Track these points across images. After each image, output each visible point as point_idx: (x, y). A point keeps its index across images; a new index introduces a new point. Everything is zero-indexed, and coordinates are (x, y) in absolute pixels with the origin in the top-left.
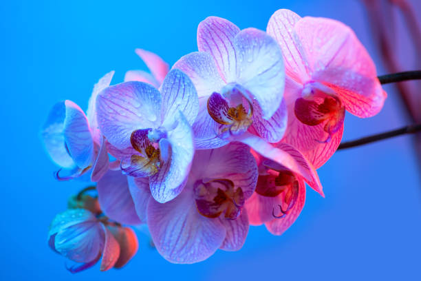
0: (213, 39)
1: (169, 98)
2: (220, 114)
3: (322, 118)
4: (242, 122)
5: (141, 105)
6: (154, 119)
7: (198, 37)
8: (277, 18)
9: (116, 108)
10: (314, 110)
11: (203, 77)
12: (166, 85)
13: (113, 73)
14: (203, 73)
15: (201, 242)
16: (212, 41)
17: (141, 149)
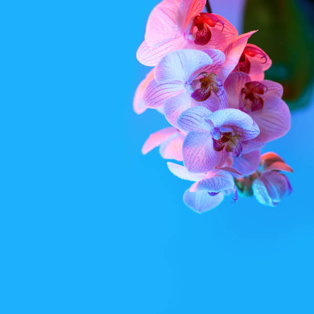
0: (155, 98)
2: (204, 94)
3: (206, 29)
10: (201, 33)
11: (179, 105)
14: (176, 105)
15: (276, 110)
17: (222, 146)
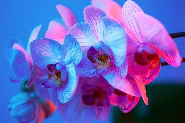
0: (92, 15)
1: (68, 46)
2: (94, 58)
4: (105, 64)
5: (53, 49)
6: (60, 57)
7: (84, 14)
8: (127, 5)
9: (41, 49)
11: (86, 35)
12: (66, 40)
13: (40, 26)
14: (86, 33)
16: (91, 16)
17: (53, 71)
